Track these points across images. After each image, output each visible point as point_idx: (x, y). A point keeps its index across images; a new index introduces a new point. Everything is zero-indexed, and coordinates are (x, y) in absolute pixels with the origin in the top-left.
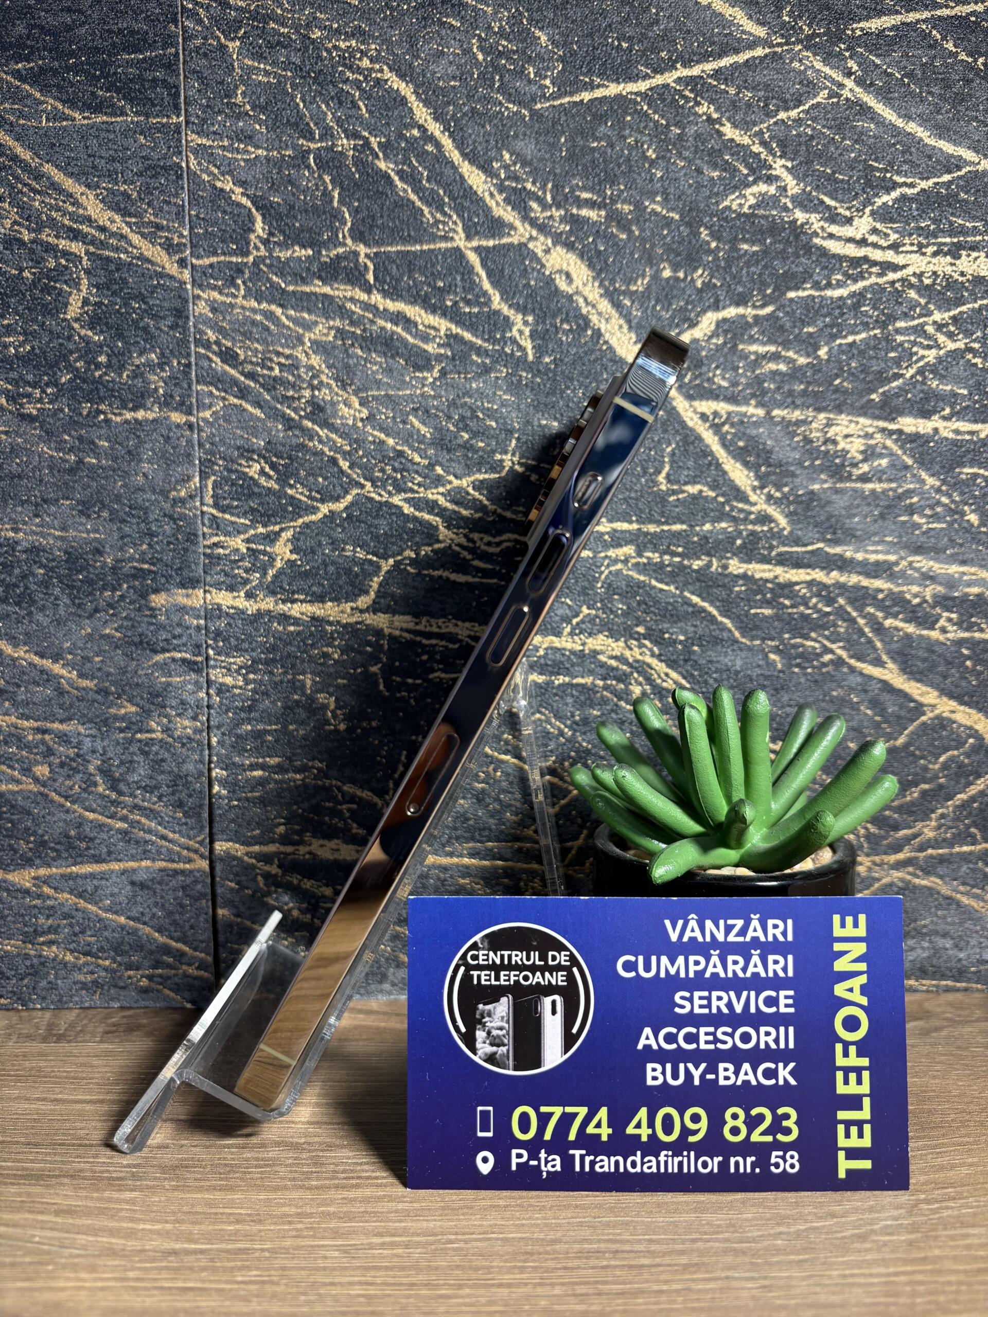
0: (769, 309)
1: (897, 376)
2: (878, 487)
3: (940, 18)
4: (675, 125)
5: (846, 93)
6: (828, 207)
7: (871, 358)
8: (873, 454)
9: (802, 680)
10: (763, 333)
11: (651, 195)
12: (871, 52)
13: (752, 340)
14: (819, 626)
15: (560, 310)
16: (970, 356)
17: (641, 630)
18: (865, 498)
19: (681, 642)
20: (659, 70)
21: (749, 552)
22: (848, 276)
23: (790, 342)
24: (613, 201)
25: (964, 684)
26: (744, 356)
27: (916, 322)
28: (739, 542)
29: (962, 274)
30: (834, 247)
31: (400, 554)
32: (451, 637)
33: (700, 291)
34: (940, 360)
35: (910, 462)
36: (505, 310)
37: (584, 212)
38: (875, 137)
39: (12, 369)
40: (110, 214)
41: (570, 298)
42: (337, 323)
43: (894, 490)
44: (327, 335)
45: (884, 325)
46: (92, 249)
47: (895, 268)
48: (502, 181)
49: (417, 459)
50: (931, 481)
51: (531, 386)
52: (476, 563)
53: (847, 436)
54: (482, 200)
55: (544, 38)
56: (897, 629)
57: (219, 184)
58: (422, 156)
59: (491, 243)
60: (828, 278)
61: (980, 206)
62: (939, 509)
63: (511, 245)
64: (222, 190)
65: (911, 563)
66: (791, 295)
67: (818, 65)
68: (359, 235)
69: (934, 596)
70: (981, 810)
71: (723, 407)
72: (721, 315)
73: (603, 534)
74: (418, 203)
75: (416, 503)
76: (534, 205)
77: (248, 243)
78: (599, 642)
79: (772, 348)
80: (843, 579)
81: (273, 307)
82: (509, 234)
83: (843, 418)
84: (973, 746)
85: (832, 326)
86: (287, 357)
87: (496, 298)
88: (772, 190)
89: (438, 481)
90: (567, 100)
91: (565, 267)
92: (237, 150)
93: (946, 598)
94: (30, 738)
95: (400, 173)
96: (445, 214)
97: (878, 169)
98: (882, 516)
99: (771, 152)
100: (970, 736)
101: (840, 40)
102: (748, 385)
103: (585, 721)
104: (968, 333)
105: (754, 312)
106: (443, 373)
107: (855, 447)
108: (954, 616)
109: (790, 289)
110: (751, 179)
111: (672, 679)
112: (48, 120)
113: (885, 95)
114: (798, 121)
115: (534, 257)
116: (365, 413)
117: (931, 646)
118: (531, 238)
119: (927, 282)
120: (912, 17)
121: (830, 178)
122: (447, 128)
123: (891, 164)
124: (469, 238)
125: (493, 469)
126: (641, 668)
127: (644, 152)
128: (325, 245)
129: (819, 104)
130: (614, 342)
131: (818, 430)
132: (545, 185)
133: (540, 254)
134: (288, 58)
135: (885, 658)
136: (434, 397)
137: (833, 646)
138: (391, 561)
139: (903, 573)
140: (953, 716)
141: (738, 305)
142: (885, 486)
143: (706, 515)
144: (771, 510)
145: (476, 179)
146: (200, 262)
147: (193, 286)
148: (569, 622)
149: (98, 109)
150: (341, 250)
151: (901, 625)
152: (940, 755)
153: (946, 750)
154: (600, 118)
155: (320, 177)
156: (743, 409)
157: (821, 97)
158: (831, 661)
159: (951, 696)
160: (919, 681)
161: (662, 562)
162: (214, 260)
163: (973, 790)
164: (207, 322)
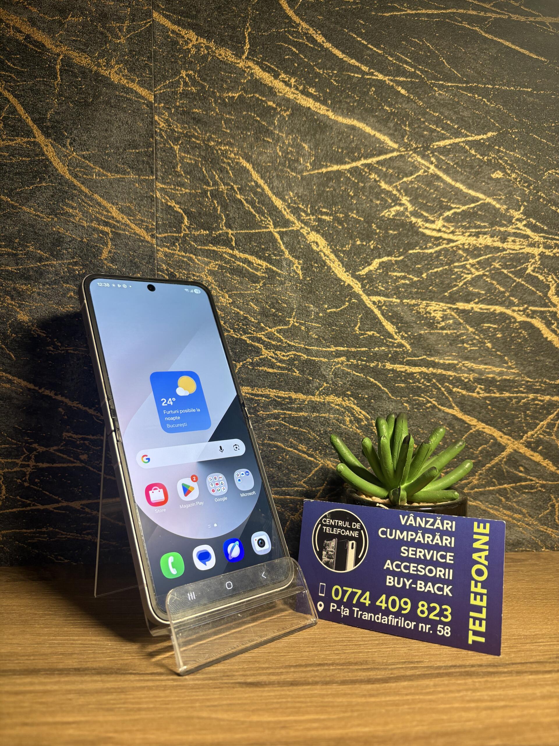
0: (401, 258)
1: (456, 286)
2: (449, 332)
3: (469, 141)
4: (362, 182)
5: (431, 171)
6: (425, 216)
7: (444, 278)
8: (446, 318)
9: (419, 415)
10: (399, 268)
11: (352, 210)
12: (441, 154)
13: (394, 271)
14: (425, 391)
15: (313, 258)
16: (485, 278)
17: (349, 393)
18: (443, 337)
19: (366, 398)
20: (354, 160)
21: (394, 360)
22: (435, 244)
23: (410, 271)
24: (336, 213)
25: (488, 416)
26: (391, 277)
27: (462, 263)
28: (390, 355)
29: (480, 244)
30: (428, 232)
31: (245, 360)
32: (267, 396)
33: (372, 250)
34: (473, 279)
35: (462, 321)
36: (291, 258)
37: (324, 217)
38: (443, 188)
39: (77, 280)
40: (122, 215)
41: (318, 253)
42: (219, 263)
43: (456, 333)
44: (215, 267)
45: (449, 264)
46: (113, 230)
47: (453, 241)
48: (289, 204)
49: (253, 320)
50: (471, 329)
51: (301, 290)
52: (278, 364)
53: (435, 311)
54: (281, 211)
55: (306, 147)
56: (458, 392)
57: (169, 204)
58: (255, 193)
59: (285, 230)
60: (426, 245)
61: (487, 217)
62: (475, 341)
63: (293, 230)
64: (170, 206)
65: (463, 364)
66: (411, 252)
67: (419, 159)
68: (228, 226)
69: (474, 378)
70: (497, 471)
71: (382, 299)
72: (381, 260)
73: (332, 352)
74: (254, 213)
75: (252, 339)
76: (303, 214)
77: (181, 228)
78: (331, 398)
79: (403, 274)
80: (434, 371)
81: (191, 255)
82: (292, 226)
83: (433, 303)
84: (493, 444)
85: (428, 264)
86: (197, 277)
87: (287, 253)
88: (402, 209)
89: (262, 329)
90: (316, 171)
91: (316, 240)
92: (177, 190)
93: (479, 379)
94: (78, 442)
95: (246, 200)
96: (265, 217)
97: (444, 202)
98: (451, 344)
99: (401, 194)
100: (491, 439)
101: (428, 150)
102: (393, 290)
103: (326, 432)
104: (484, 268)
105: (395, 259)
106: (264, 284)
107: (439, 315)
108: (482, 387)
109: (410, 249)
110: (393, 204)
111: (362, 414)
112: (96, 175)
113: (446, 171)
114: (411, 182)
115: (302, 235)
116: (231, 301)
117: (473, 399)
118: (302, 228)
119: (466, 247)
120: (457, 140)
121: (425, 204)
122: (266, 182)
123: (450, 200)
124: (275, 227)
125: (285, 324)
126: (349, 410)
127: (348, 193)
128: (213, 229)
129: (420, 175)
130: (336, 272)
131: (423, 308)
132: (307, 207)
133: (305, 234)
134: (200, 153)
135: (453, 405)
136: (260, 294)
137: (431, 400)
138: (241, 363)
139: (460, 368)
140: (484, 430)
141: (388, 256)
142: (452, 331)
143: (375, 344)
144: (403, 342)
145: (278, 203)
146: (160, 236)
147: (157, 245)
148: (318, 389)
149: (118, 172)
150: (221, 232)
151: (460, 391)
152: (479, 447)
153: (481, 445)
154: (330, 179)
155: (212, 201)
156: (391, 299)
157: (421, 173)
158: (430, 406)
159: (483, 421)
160: (468, 415)
161: (358, 364)
162: (166, 235)
163: (493, 462)
164: (162, 261)
